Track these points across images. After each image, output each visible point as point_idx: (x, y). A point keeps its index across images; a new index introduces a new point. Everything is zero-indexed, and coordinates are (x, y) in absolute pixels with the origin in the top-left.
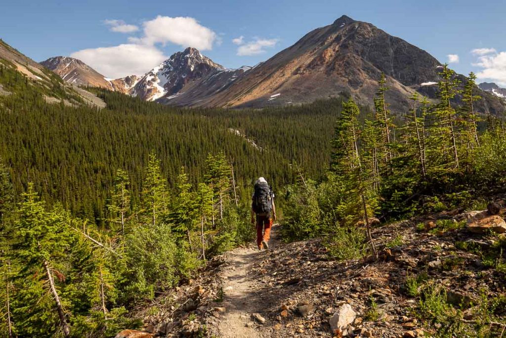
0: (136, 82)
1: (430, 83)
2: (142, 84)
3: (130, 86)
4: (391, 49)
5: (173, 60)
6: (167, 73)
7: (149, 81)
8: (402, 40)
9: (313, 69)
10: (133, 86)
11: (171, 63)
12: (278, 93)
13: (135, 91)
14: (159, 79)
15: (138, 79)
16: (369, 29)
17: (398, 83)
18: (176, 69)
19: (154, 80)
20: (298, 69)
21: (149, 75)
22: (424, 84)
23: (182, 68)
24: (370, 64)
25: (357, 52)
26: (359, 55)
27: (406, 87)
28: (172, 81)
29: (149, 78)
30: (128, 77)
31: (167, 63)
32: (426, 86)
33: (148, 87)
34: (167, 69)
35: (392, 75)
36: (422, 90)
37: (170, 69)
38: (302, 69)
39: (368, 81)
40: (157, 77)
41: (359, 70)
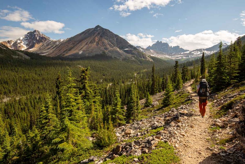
0: (13, 43)
1: (127, 49)
2: (15, 44)
3: (10, 44)
4: (115, 38)
5: (29, 35)
6: (27, 40)
7: (19, 43)
8: (118, 36)
9: (92, 43)
10: (11, 44)
11: (28, 36)
12: (81, 51)
13: (13, 46)
14: (23, 42)
15: (13, 42)
16: (108, 31)
17: (118, 49)
18: (30, 38)
19: (21, 42)
20: (87, 43)
21: (18, 40)
22: (125, 49)
23: (33, 38)
24: (110, 43)
25: (105, 39)
26: (106, 40)
27: (121, 50)
28: (29, 43)
29: (19, 41)
30: (9, 41)
31: (26, 35)
32: (126, 50)
33: (19, 45)
34: (26, 38)
35: (116, 46)
36: (125, 51)
37: (27, 38)
38: (88, 43)
39: (110, 48)
40: (22, 41)
41: (107, 45)
